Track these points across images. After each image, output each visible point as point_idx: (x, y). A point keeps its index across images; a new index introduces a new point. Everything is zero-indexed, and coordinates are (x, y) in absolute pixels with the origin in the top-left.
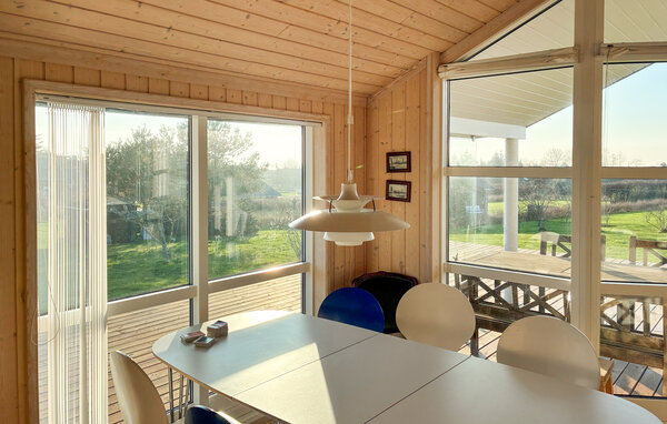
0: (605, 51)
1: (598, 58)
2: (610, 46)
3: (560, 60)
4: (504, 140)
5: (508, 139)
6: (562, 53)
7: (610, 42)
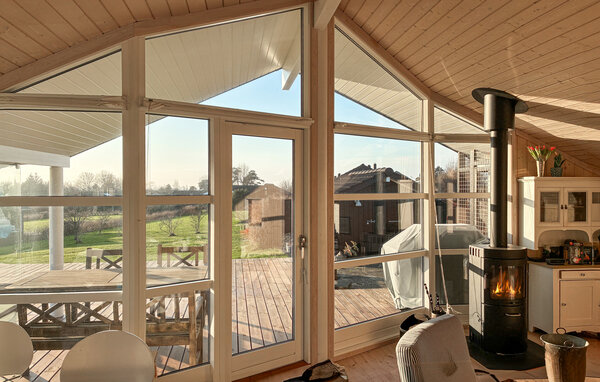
0: (148, 104)
1: (141, 109)
2: (151, 100)
3: (110, 106)
4: (48, 168)
5: (53, 167)
6: (112, 100)
7: (152, 97)
